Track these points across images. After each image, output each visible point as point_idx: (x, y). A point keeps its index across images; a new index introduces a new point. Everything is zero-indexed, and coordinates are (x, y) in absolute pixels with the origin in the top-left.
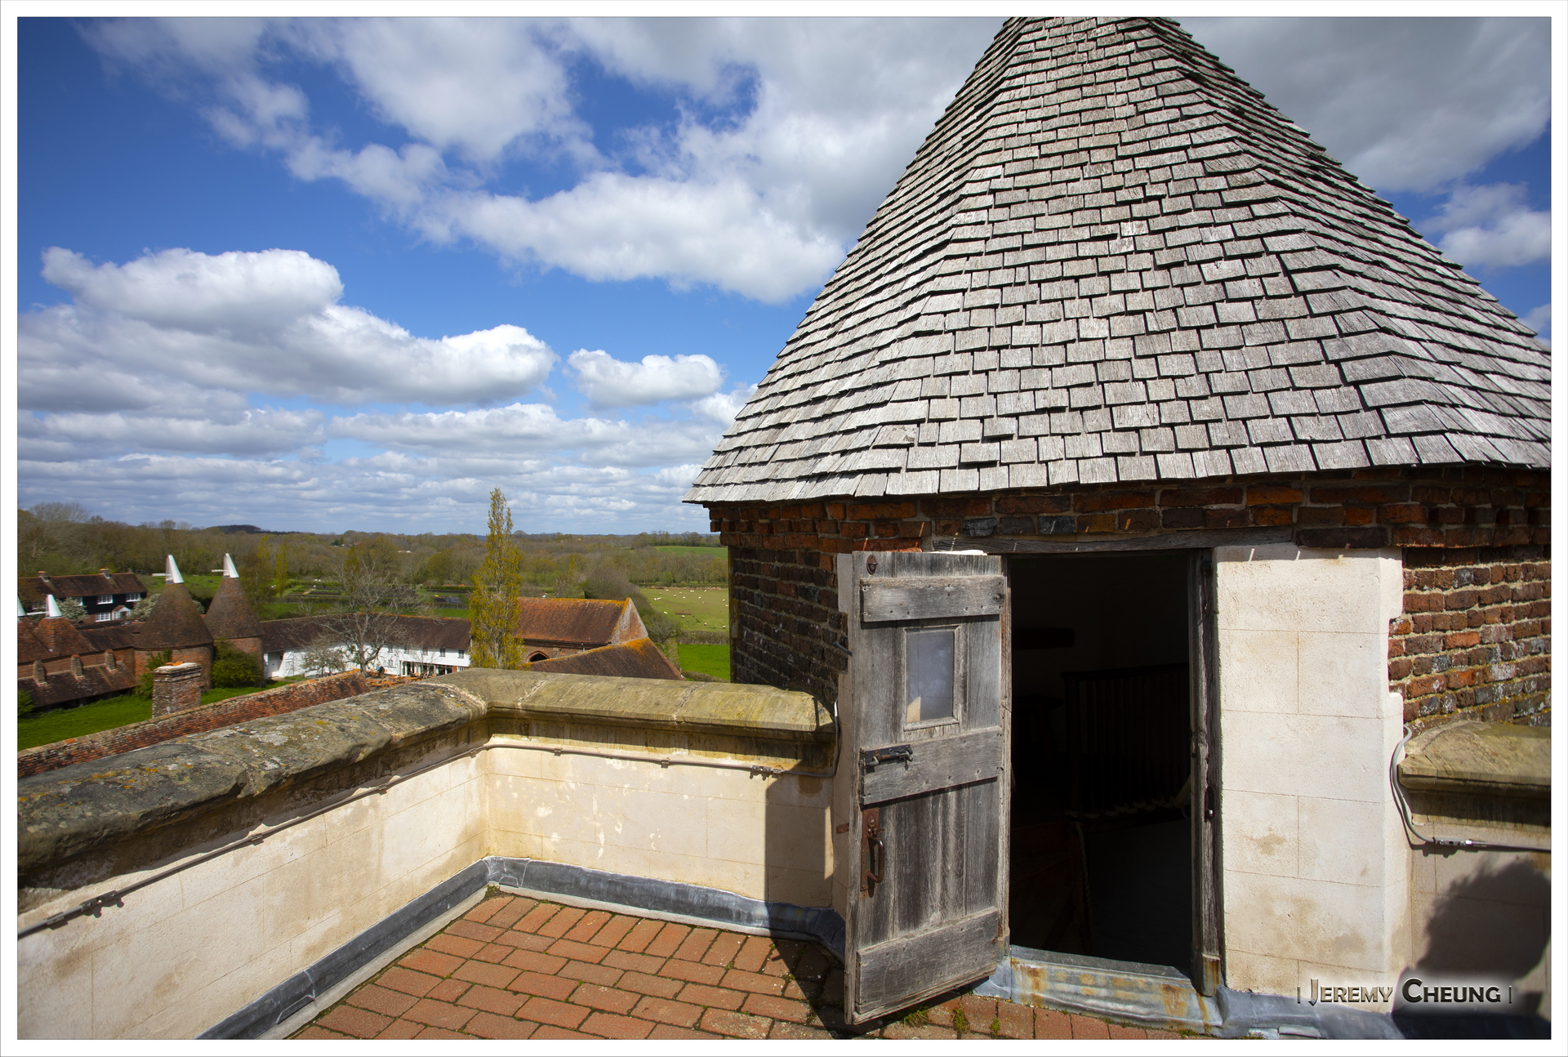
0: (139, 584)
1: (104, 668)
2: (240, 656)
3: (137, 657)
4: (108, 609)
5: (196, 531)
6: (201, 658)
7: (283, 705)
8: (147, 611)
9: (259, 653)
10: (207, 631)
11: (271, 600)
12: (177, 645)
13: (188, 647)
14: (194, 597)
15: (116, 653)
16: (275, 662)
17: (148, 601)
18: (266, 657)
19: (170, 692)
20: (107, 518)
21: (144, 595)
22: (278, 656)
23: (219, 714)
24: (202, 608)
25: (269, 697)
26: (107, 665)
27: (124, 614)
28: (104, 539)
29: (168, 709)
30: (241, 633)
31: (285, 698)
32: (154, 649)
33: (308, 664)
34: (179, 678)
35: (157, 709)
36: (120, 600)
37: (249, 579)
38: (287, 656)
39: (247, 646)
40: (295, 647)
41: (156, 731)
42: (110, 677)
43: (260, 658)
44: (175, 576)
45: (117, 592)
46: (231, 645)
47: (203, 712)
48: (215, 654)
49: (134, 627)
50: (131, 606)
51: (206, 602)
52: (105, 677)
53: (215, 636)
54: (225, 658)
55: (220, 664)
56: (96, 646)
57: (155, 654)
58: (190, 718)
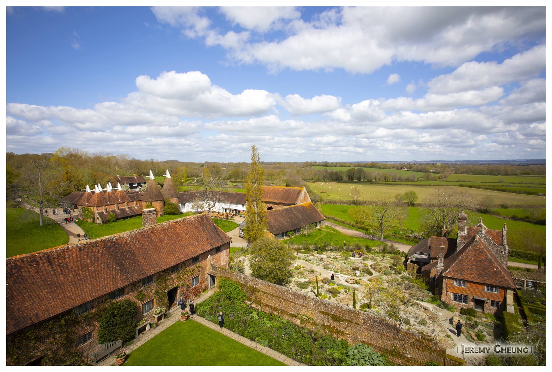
0: (144, 179)
1: (134, 207)
2: (172, 204)
3: (143, 204)
4: (136, 187)
5: (161, 162)
6: (161, 205)
7: (182, 225)
8: (145, 188)
9: (178, 204)
10: (162, 196)
11: (182, 185)
12: (154, 200)
13: (157, 201)
14: (159, 184)
15: (137, 202)
16: (183, 206)
17: (146, 185)
18: (180, 205)
19: (147, 218)
20: (136, 158)
21: (145, 183)
22: (184, 204)
23: (162, 227)
24: (161, 188)
25: (178, 221)
26: (134, 205)
27: (140, 189)
28: (135, 165)
29: (147, 224)
30: (172, 197)
31: (183, 222)
32: (147, 201)
33: (193, 208)
34: (150, 213)
35: (144, 224)
36: (139, 184)
37: (175, 178)
38: (187, 204)
39: (174, 201)
40: (189, 201)
41: (143, 232)
43: (178, 205)
44: (152, 177)
45: (138, 182)
46: (169, 200)
47: (157, 226)
48: (165, 203)
49: (142, 194)
50: (141, 186)
51: (162, 186)
53: (165, 197)
54: (168, 205)
55: (166, 207)
56: (131, 200)
57: (148, 203)
58: (153, 228)
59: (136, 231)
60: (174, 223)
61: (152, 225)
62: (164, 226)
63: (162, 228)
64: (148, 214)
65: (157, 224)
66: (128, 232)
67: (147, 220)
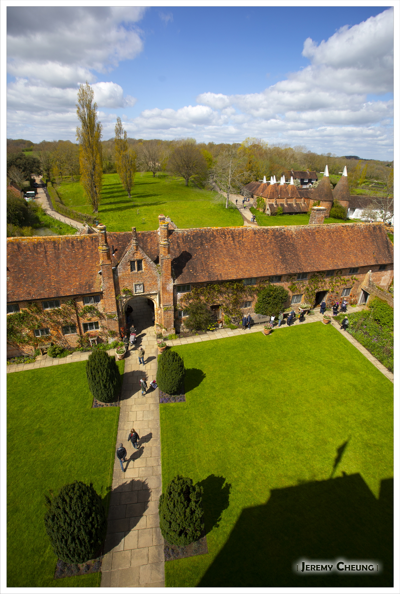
0: (316, 176)
1: (301, 204)
2: (340, 207)
3: (310, 202)
4: (306, 184)
5: (338, 158)
6: (328, 206)
7: (350, 230)
8: (316, 186)
9: (347, 207)
10: (332, 196)
11: (356, 187)
12: (322, 200)
13: (325, 201)
14: (331, 183)
15: (305, 199)
16: (352, 212)
17: (317, 182)
18: (349, 209)
19: (315, 217)
20: (312, 151)
21: (317, 180)
22: (353, 210)
23: (328, 228)
24: (332, 187)
25: (346, 226)
26: (302, 202)
27: (310, 186)
28: (310, 159)
29: (313, 222)
30: (343, 199)
31: (351, 228)
32: (315, 200)
33: (363, 215)
34: (319, 212)
35: (310, 222)
36: (310, 181)
37: (351, 178)
38: (356, 210)
39: (344, 204)
40: (360, 207)
41: (308, 229)
42: (302, 207)
43: (347, 209)
44: (326, 174)
45: (310, 178)
46: (339, 203)
47: (323, 226)
48: (333, 205)
49: (311, 191)
50: (312, 183)
51: (334, 185)
52: (301, 207)
53: (334, 198)
54: (335, 207)
55: (334, 209)
56: (300, 196)
57: (315, 201)
58: (319, 227)
59: (303, 227)
60: (341, 227)
61: (319, 225)
62: (330, 228)
63: (328, 230)
64: (317, 212)
65: (324, 224)
66: (296, 226)
67: (315, 219)
